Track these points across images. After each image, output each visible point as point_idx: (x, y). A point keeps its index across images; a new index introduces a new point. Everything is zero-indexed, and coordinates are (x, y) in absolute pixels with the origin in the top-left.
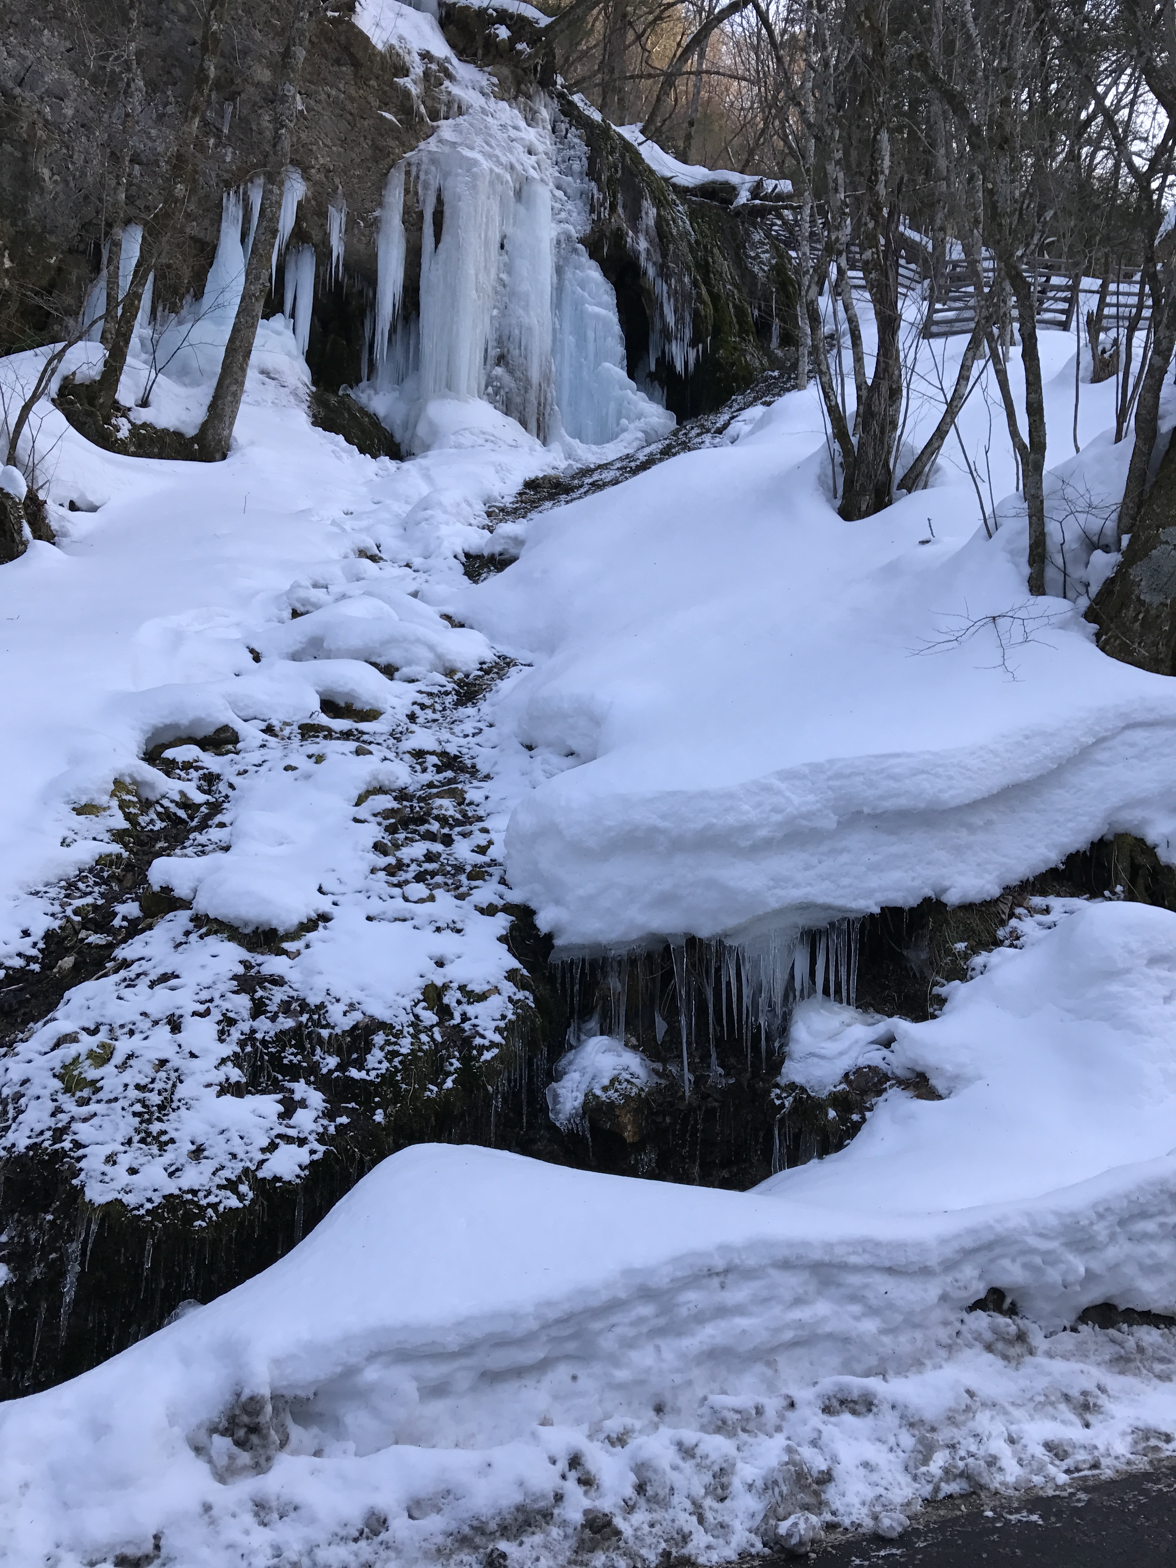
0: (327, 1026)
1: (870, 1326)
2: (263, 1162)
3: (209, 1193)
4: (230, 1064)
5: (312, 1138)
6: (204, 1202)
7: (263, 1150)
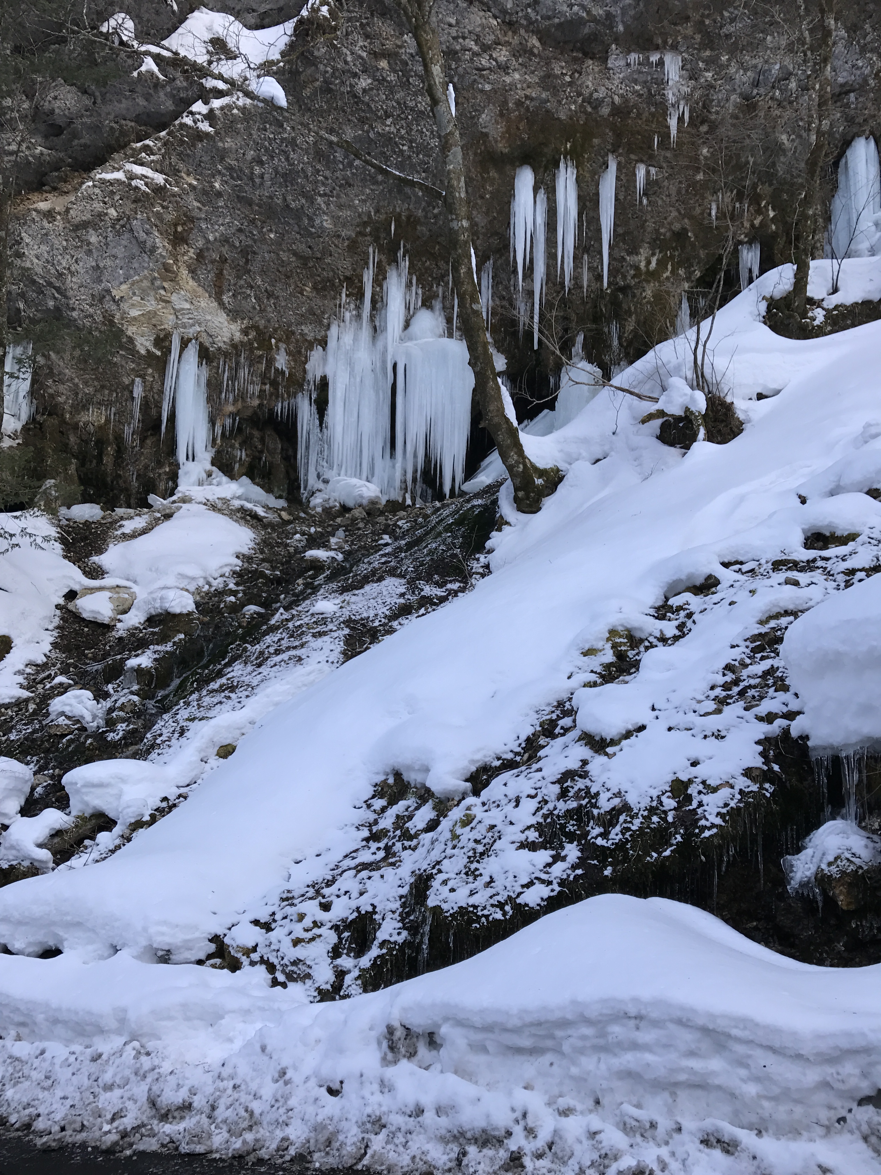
0: (598, 808)
1: (751, 1089)
2: (520, 894)
3: (485, 908)
4: (532, 829)
5: (555, 882)
6: (480, 913)
7: (523, 886)
